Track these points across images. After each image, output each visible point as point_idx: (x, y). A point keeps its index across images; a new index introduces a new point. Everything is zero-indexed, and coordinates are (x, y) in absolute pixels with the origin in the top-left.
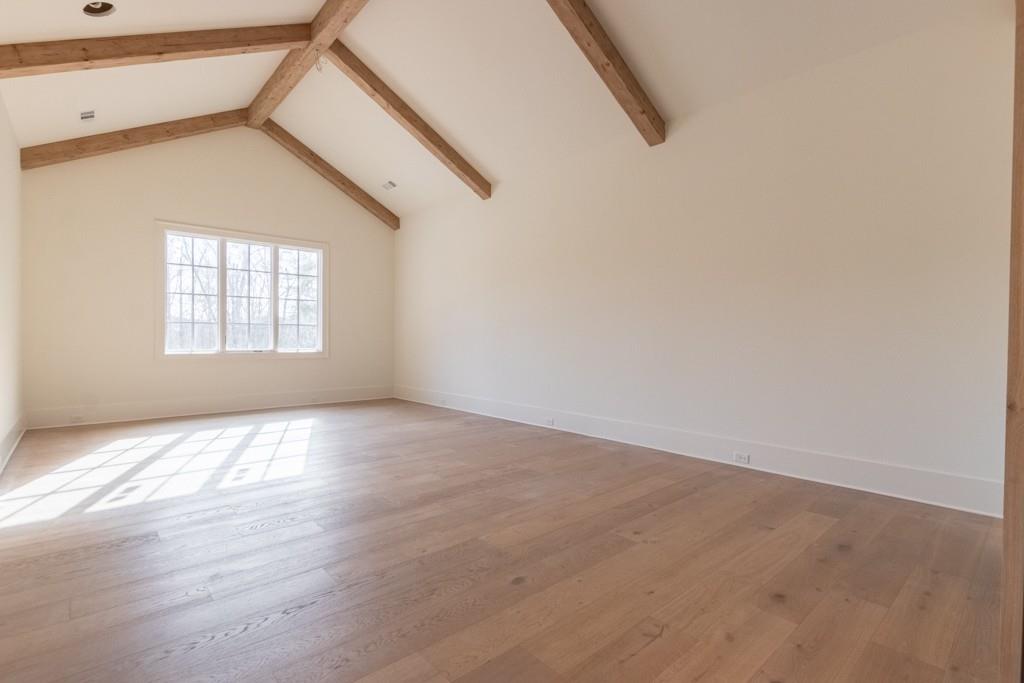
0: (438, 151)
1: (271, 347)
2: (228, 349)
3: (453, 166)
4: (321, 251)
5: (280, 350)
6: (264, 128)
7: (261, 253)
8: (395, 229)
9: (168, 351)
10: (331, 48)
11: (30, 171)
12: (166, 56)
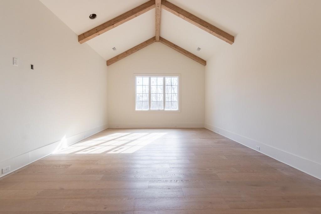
0: (207, 29)
1: (163, 109)
2: (151, 109)
3: (214, 33)
4: (178, 77)
5: (166, 109)
6: (160, 41)
7: (160, 80)
8: (205, 66)
9: (137, 109)
10: (162, 3)
11: (109, 66)
12: (115, 25)
